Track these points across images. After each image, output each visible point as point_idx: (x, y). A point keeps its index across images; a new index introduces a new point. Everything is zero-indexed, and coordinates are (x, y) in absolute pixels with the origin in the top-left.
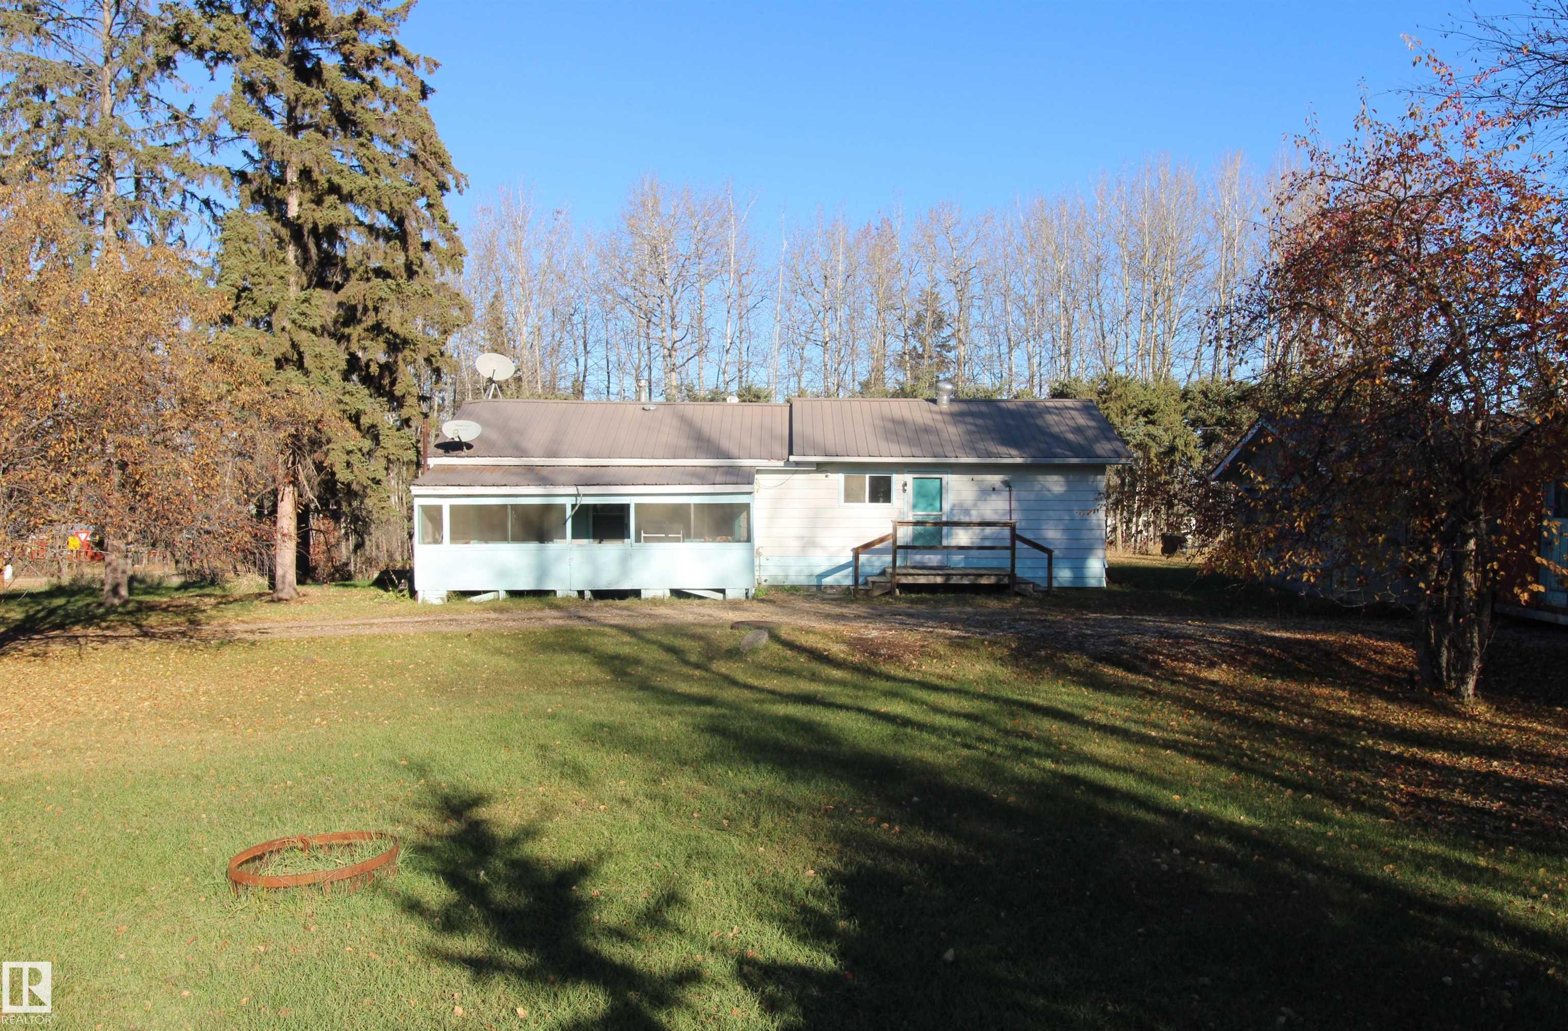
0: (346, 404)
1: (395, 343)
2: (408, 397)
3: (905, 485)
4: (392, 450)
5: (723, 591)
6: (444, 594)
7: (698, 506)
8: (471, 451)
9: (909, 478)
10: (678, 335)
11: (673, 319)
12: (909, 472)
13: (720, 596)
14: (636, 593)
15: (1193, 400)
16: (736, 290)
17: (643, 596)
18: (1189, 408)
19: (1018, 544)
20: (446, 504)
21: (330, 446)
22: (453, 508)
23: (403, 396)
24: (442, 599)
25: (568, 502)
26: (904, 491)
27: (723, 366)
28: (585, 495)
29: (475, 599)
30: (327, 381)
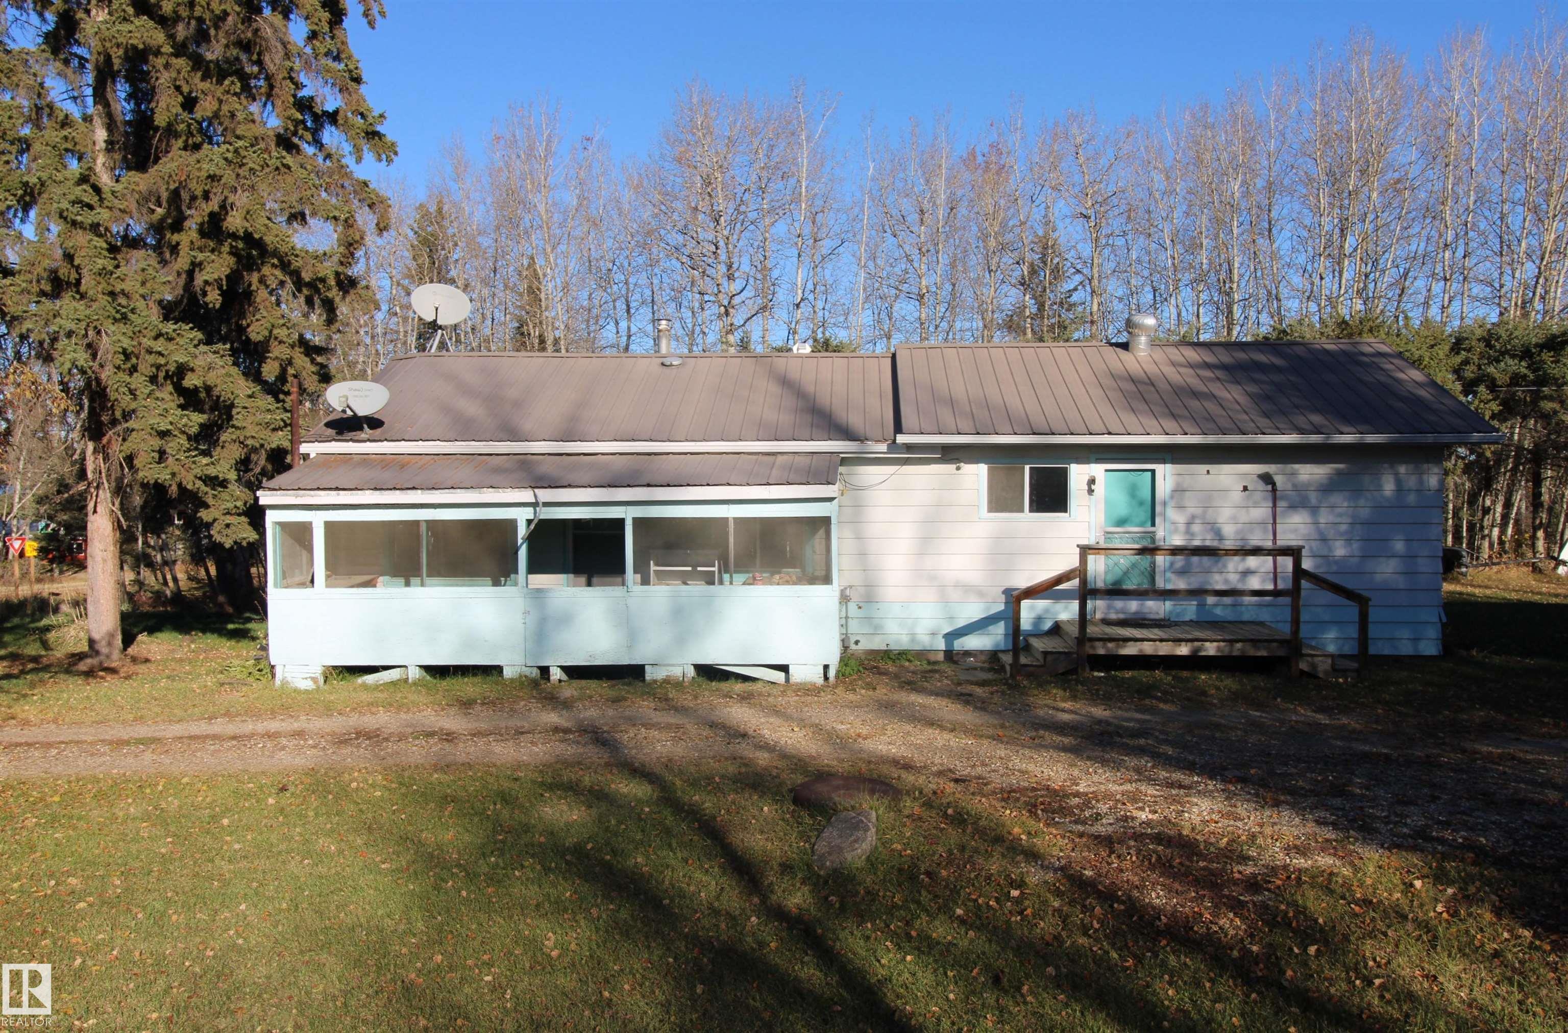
0: (160, 354)
1: (250, 256)
2: (273, 344)
3: (1092, 481)
4: (251, 430)
5: (784, 668)
6: (317, 671)
7: (739, 521)
8: (378, 431)
9: (1097, 470)
10: (735, 287)
11: (730, 267)
12: (1099, 461)
13: (779, 676)
14: (638, 672)
15: (1469, 350)
16: (807, 231)
17: (648, 677)
18: (1466, 362)
19: (1304, 584)
20: (318, 520)
21: (131, 424)
22: (329, 525)
23: (267, 340)
24: (314, 680)
25: (522, 516)
26: (1091, 491)
27: (793, 326)
28: (547, 504)
29: (370, 679)
30: (124, 317)
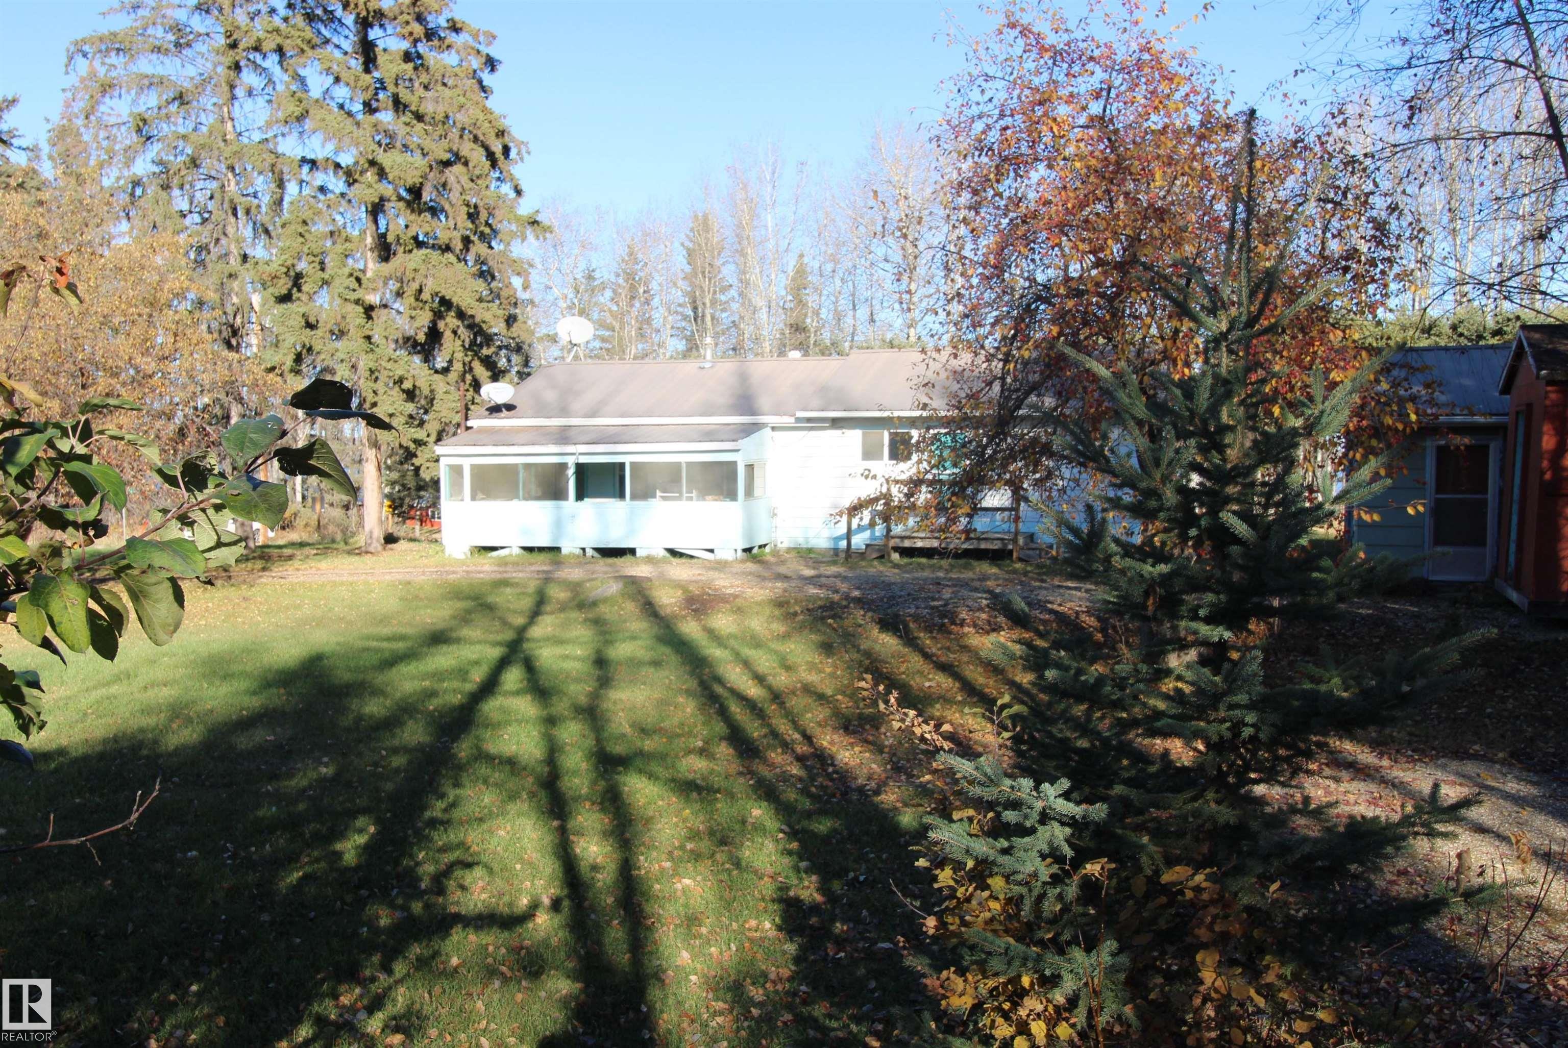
5: (712, 551)
6: (466, 549)
7: (689, 464)
8: (511, 413)
13: (709, 555)
14: (632, 551)
17: (640, 555)
20: (468, 463)
22: (473, 467)
24: (465, 554)
25: (571, 461)
28: (585, 454)
29: (495, 554)
